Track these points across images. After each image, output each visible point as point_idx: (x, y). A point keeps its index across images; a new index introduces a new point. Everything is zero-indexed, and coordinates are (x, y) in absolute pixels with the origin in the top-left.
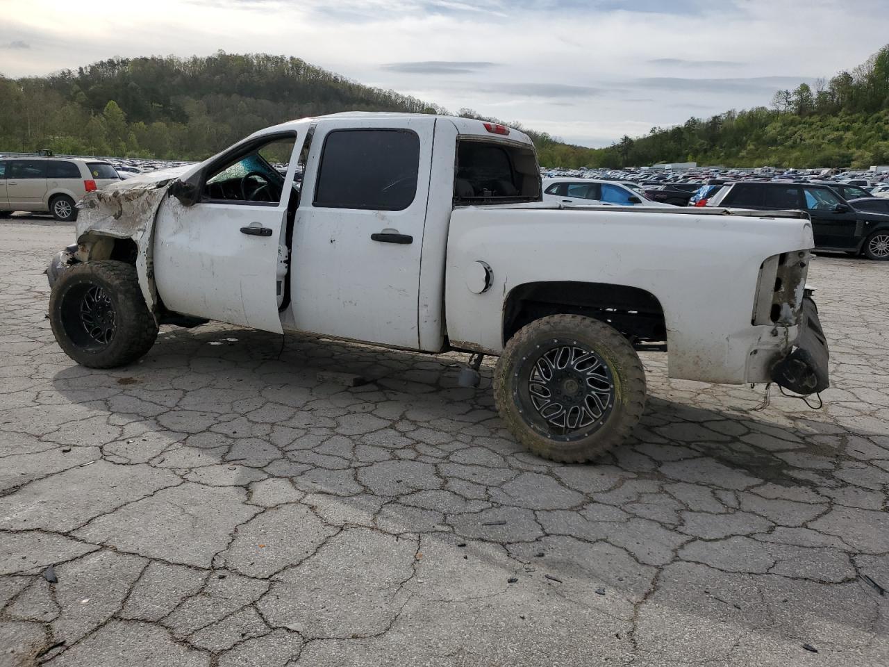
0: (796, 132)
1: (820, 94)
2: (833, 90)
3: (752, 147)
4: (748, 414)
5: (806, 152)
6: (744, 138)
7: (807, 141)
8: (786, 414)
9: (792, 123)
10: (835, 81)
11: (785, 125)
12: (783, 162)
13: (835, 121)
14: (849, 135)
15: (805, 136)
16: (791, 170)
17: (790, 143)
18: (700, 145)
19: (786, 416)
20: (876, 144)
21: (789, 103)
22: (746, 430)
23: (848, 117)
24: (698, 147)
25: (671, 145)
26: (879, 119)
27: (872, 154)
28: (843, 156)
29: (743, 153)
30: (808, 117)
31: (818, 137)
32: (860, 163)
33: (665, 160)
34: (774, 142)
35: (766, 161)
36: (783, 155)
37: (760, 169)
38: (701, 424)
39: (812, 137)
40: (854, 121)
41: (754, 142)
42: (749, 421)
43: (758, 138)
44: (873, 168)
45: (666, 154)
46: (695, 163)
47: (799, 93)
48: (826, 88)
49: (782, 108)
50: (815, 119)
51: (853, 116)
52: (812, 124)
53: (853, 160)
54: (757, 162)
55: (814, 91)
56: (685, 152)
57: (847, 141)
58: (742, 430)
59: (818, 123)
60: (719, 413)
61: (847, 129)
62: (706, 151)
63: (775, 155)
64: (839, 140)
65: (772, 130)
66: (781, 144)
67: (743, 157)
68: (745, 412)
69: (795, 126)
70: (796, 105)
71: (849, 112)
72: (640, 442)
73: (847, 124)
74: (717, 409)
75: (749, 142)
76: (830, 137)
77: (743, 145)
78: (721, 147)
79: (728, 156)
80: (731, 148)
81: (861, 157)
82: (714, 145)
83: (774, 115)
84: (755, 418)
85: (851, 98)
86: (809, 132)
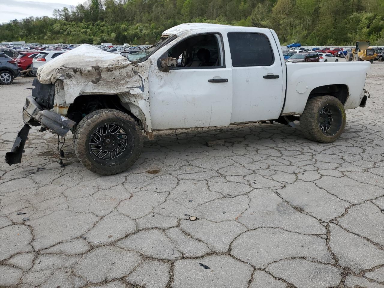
0: (67, 29)
1: (73, 12)
2: (78, 11)
3: (49, 34)
5: (74, 37)
6: (45, 30)
7: (73, 33)
9: (64, 24)
10: (77, 7)
11: (61, 25)
12: (66, 41)
13: (82, 24)
14: (89, 30)
15: (72, 30)
16: (71, 45)
17: (65, 33)
18: (23, 33)
20: (100, 34)
21: (61, 15)
23: (86, 23)
24: (22, 34)
25: (7, 32)
26: (98, 25)
27: (100, 38)
28: (89, 39)
29: (46, 37)
30: (70, 22)
31: (77, 31)
32: (96, 42)
33: (6, 40)
34: (59, 32)
35: (58, 41)
36: (64, 38)
37: (57, 44)
39: (75, 31)
40: (89, 25)
41: (50, 32)
43: (51, 31)
44: (102, 44)
45: (6, 37)
46: (24, 42)
47: (64, 11)
48: (75, 10)
49: (58, 17)
50: (74, 23)
51: (88, 23)
52: (73, 25)
53: (94, 41)
54: (54, 41)
55: (70, 10)
56: (16, 36)
57: (88, 33)
59: (75, 25)
61: (87, 28)
62: (27, 36)
63: (62, 38)
64: (85, 33)
65: (56, 27)
66: (63, 34)
67: (47, 39)
69: (66, 26)
70: (64, 16)
71: (86, 21)
73: (87, 26)
75: (47, 32)
76: (82, 31)
77: (45, 34)
78: (34, 34)
79: (39, 38)
80: (39, 34)
81: (96, 40)
82: (31, 33)
83: (56, 21)
85: (86, 15)
86: (73, 29)
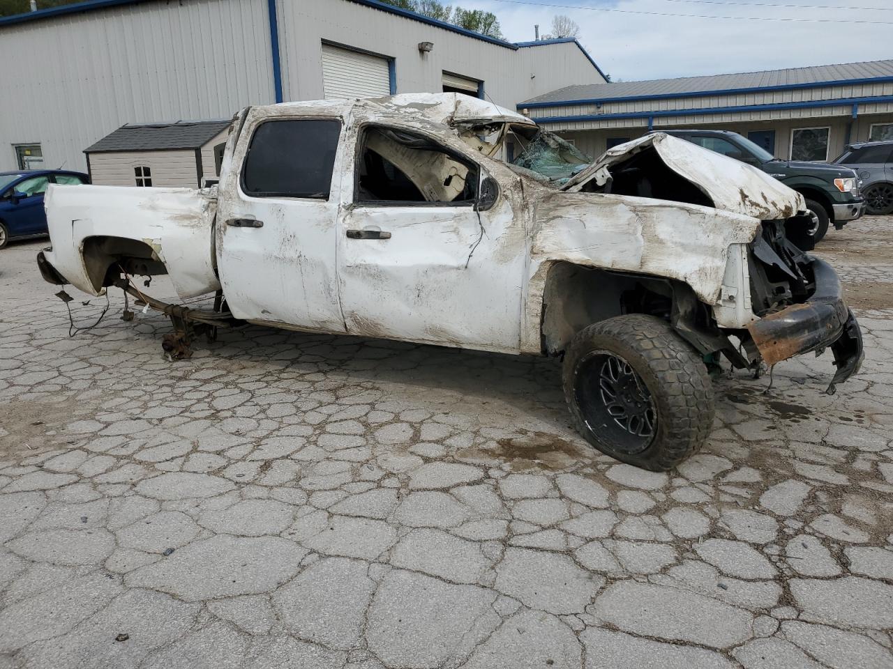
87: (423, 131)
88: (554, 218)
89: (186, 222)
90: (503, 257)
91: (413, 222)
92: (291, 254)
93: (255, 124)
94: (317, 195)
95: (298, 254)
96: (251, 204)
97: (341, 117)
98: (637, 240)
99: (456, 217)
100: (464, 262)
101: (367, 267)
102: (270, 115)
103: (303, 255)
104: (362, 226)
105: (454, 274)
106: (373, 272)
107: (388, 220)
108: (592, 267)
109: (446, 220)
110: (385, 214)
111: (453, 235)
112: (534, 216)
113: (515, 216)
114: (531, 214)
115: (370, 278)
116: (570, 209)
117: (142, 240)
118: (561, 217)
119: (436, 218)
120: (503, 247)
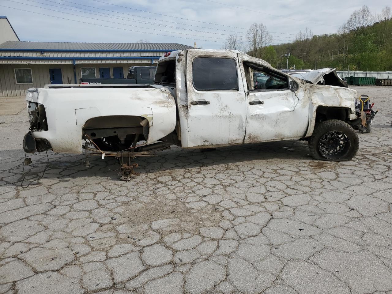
4: (59, 180)
8: (41, 185)
19: (42, 184)
22: (61, 173)
38: (79, 171)
42: (59, 177)
58: (62, 173)
60: (73, 177)
68: (61, 181)
72: (96, 160)
74: (74, 178)
84: (57, 179)
87: (262, 64)
88: (314, 93)
89: (163, 105)
90: (304, 106)
91: (271, 97)
92: (226, 114)
93: (193, 58)
94: (234, 89)
95: (229, 113)
96: (202, 94)
97: (234, 57)
98: (337, 98)
99: (286, 94)
100: (293, 109)
101: (259, 115)
102: (200, 55)
103: (232, 113)
104: (253, 100)
105: (288, 114)
106: (261, 117)
107: (262, 96)
108: (327, 107)
109: (283, 95)
110: (261, 95)
111: (286, 100)
112: (309, 92)
113: (305, 93)
114: (308, 92)
115: (259, 119)
116: (318, 90)
117: (141, 116)
118: (316, 92)
119: (279, 95)
120: (303, 103)
